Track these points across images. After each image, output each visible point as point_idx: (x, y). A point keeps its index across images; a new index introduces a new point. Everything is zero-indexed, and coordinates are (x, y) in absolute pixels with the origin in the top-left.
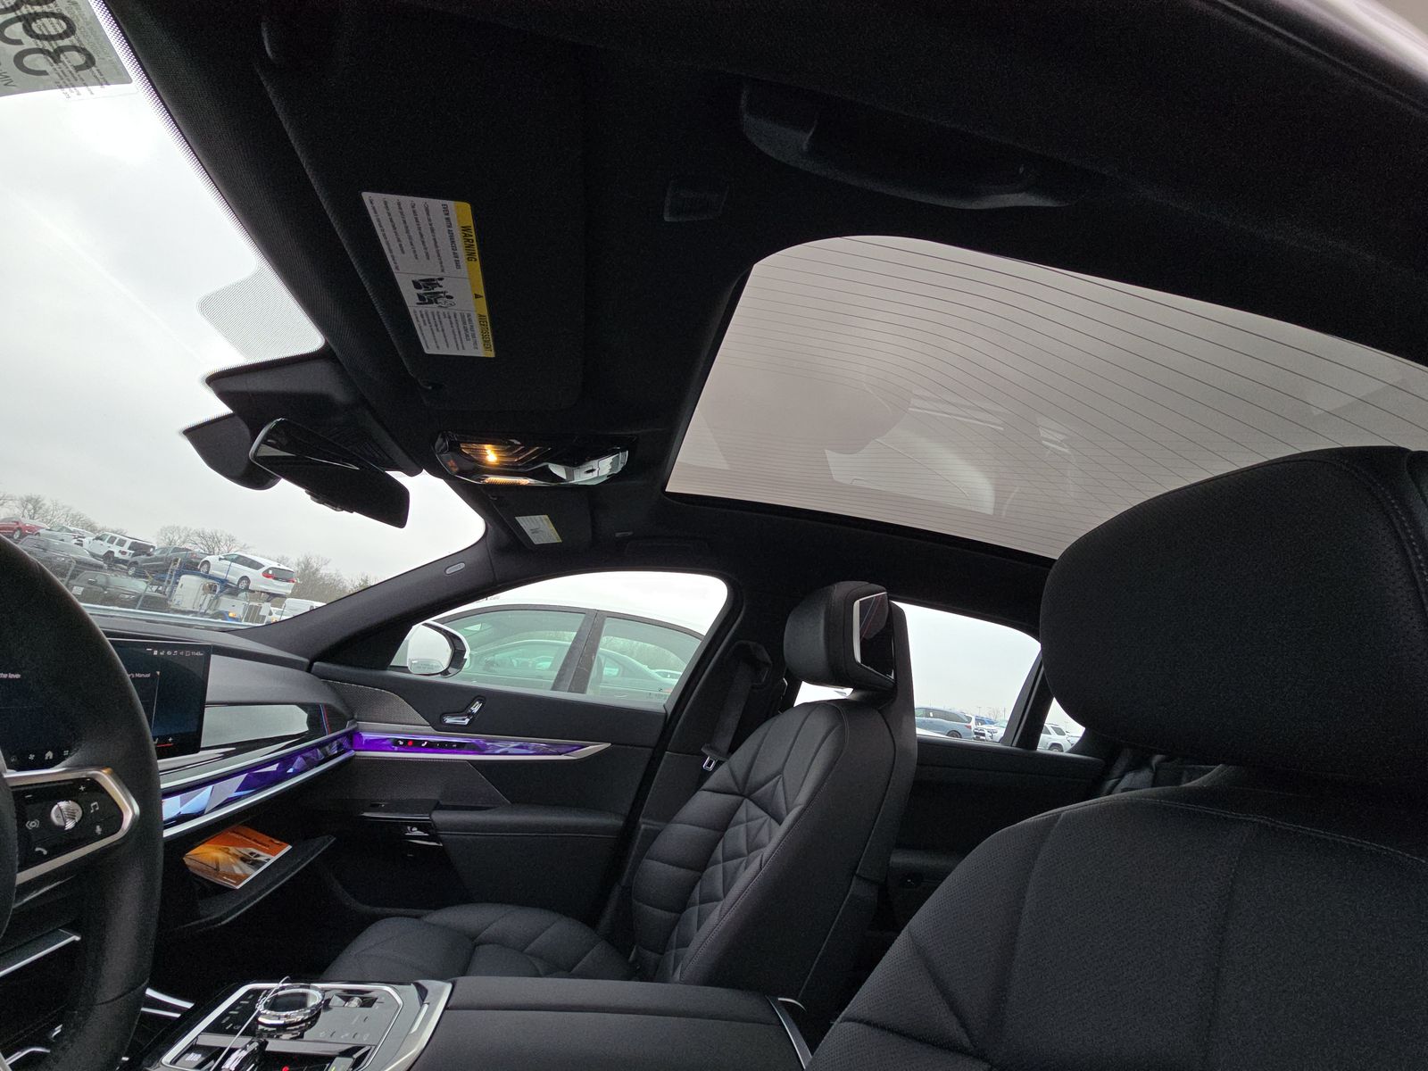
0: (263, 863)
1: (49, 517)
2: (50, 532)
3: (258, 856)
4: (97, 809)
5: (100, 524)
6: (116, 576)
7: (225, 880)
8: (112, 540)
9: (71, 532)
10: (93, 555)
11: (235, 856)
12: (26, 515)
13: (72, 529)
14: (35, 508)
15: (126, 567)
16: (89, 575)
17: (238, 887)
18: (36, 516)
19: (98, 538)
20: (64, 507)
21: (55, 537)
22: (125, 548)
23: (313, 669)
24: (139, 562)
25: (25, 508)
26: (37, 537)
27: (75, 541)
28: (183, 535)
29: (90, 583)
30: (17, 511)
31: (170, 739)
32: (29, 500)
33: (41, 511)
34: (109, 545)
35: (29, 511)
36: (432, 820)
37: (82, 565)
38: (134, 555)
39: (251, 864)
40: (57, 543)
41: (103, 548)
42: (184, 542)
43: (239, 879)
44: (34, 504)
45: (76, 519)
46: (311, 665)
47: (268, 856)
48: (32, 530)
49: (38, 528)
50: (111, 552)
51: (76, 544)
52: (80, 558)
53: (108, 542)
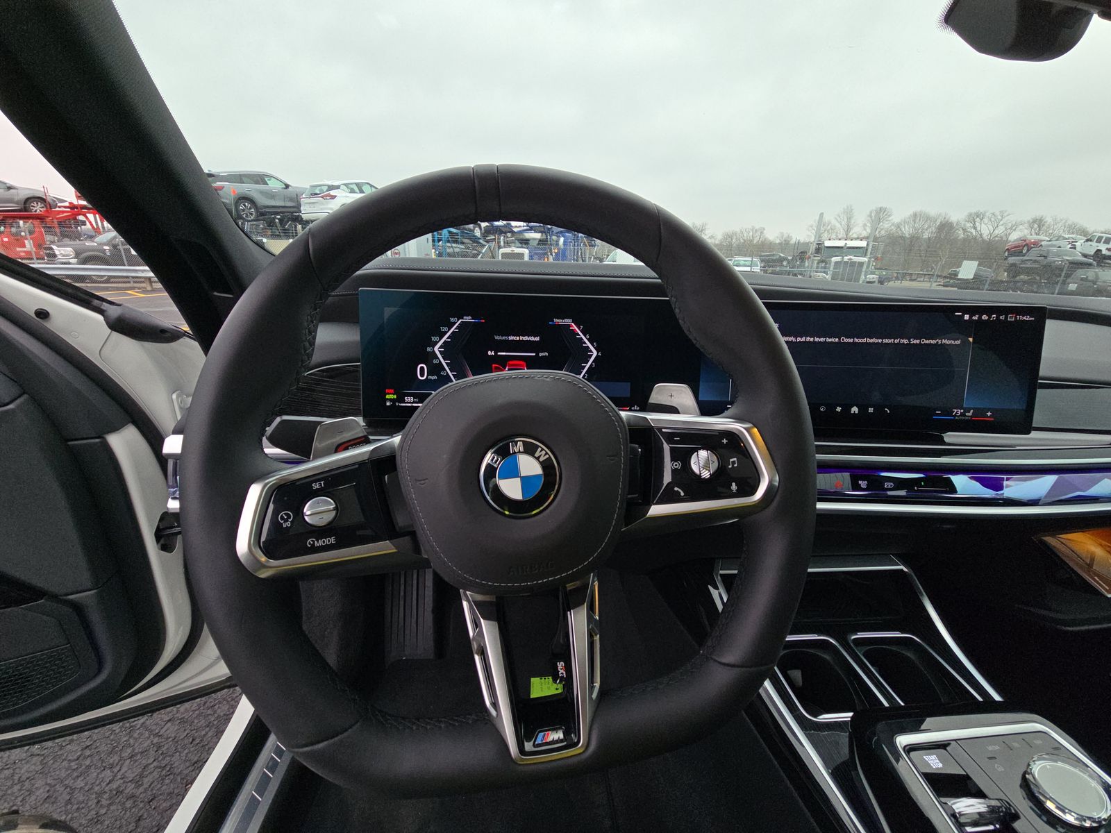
1: (1051, 231)
2: (1050, 243)
4: (736, 465)
5: (1091, 227)
6: (1104, 271)
7: (1094, 580)
8: (1099, 240)
9: (1067, 239)
10: (1085, 256)
12: (1033, 233)
13: (1067, 236)
14: (1039, 227)
16: (1081, 273)
18: (1041, 232)
19: (1087, 240)
20: (1061, 220)
21: (1054, 246)
25: (1032, 228)
26: (1040, 248)
27: (1070, 246)
29: (1082, 279)
30: (1026, 232)
31: (989, 414)
32: (1035, 221)
33: (1045, 228)
34: (1097, 244)
35: (1035, 229)
37: (1076, 265)
40: (1055, 249)
41: (1091, 249)
44: (1038, 223)
45: (1072, 228)
48: (1036, 244)
49: (1042, 241)
50: (1099, 251)
51: (1070, 248)
52: (1073, 259)
53: (1096, 242)
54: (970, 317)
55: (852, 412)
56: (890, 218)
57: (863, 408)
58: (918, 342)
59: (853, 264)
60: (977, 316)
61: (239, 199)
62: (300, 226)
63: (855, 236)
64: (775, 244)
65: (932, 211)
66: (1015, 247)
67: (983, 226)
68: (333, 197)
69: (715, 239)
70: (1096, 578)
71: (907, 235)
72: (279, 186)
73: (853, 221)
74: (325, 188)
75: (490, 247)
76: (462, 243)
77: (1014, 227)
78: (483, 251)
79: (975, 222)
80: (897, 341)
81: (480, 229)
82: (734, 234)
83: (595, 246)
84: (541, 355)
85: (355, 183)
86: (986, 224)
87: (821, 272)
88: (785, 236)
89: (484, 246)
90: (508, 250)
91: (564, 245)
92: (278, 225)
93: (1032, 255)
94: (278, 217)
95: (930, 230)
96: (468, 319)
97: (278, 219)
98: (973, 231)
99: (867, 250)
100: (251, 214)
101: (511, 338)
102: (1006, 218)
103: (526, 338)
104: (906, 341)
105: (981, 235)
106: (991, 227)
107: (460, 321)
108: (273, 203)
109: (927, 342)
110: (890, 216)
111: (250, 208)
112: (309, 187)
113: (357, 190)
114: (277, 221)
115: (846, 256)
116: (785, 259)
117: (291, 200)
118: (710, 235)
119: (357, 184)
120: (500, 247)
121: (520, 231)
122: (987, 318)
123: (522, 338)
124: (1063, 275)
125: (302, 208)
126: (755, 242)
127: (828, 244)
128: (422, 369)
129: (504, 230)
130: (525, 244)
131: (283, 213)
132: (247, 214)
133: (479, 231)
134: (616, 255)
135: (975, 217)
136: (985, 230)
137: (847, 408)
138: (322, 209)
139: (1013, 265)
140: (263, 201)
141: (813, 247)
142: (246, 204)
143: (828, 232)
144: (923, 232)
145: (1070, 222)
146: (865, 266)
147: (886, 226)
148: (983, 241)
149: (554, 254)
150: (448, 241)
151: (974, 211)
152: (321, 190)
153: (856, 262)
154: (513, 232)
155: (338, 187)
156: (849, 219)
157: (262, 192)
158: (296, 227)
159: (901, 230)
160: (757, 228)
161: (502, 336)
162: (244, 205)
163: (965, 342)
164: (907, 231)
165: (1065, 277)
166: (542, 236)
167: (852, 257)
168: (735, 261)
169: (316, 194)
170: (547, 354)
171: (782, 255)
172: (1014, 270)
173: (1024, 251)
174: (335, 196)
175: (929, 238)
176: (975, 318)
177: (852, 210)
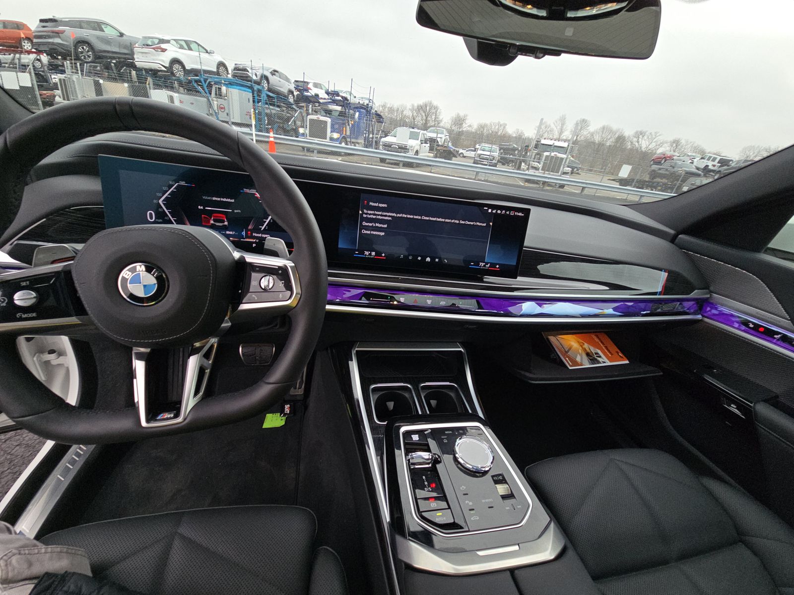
0: (599, 362)
1: (682, 150)
2: (679, 158)
3: (600, 357)
5: (707, 149)
7: (566, 360)
9: (689, 156)
10: (698, 169)
11: (585, 350)
12: (672, 150)
13: (690, 154)
14: (676, 146)
15: (714, 174)
16: (692, 180)
17: (570, 368)
18: (676, 150)
19: (702, 158)
20: (692, 143)
21: (680, 160)
22: (716, 163)
23: (677, 241)
24: (722, 170)
25: (672, 146)
26: (672, 161)
27: (690, 161)
28: (756, 152)
30: (668, 148)
31: (497, 266)
33: (679, 147)
34: (707, 161)
35: (674, 148)
36: (754, 409)
37: (690, 174)
38: (720, 167)
39: (590, 359)
40: (681, 163)
41: (703, 164)
42: (756, 156)
43: (575, 363)
44: (676, 143)
45: (695, 149)
46: (675, 236)
47: (606, 360)
48: (671, 158)
49: (674, 156)
50: (707, 166)
51: (690, 163)
52: (690, 170)
53: (707, 160)
54: (492, 211)
55: (427, 261)
56: (588, 128)
57: (433, 259)
58: (464, 222)
59: (557, 158)
60: (495, 210)
61: (77, 42)
62: (134, 72)
63: (564, 138)
64: (513, 137)
65: (615, 127)
66: (658, 158)
67: (643, 141)
68: (164, 50)
69: (472, 129)
70: (567, 359)
71: (597, 142)
72: (116, 33)
73: (564, 127)
74: (156, 41)
75: (301, 112)
76: (278, 106)
77: (661, 144)
78: (296, 115)
79: (639, 138)
80: (453, 221)
81: (294, 96)
82: (486, 125)
83: (382, 123)
84: (236, 211)
85: (185, 41)
86: (645, 140)
87: (536, 162)
88: (520, 132)
89: (296, 111)
90: (314, 117)
91: (359, 119)
92: (114, 68)
93: (666, 165)
94: (114, 61)
95: (611, 140)
96: (183, 183)
97: (114, 63)
98: (637, 144)
99: (567, 149)
100: (89, 56)
101: (214, 199)
102: (657, 138)
103: (225, 200)
104: (457, 222)
105: (641, 147)
106: (647, 143)
107: (177, 184)
108: (108, 48)
109: (469, 223)
110: (588, 126)
111: (88, 51)
112: (141, 38)
113: (186, 47)
114: (113, 64)
115: (553, 152)
116: (517, 149)
117: (125, 47)
118: (469, 124)
119: (186, 41)
120: (308, 114)
121: (326, 102)
122: (500, 212)
123: (222, 199)
124: (680, 180)
125: (135, 56)
126: (499, 134)
127: (543, 142)
128: (151, 214)
129: (312, 100)
130: (329, 114)
131: (119, 58)
132: (85, 56)
133: (292, 98)
134: (397, 131)
135: (640, 134)
136: (644, 144)
137: (424, 258)
138: (153, 59)
139: (654, 171)
140: (100, 46)
141: (533, 143)
142: (85, 47)
143: (548, 133)
144: (606, 141)
145: (696, 145)
146: (564, 160)
147: (585, 133)
148: (642, 151)
149: (350, 125)
150: (267, 104)
151: (639, 130)
152: (153, 42)
153: (559, 157)
154: (319, 102)
155: (168, 42)
156: (563, 124)
157: (98, 38)
158: (130, 73)
159: (593, 137)
160: (502, 123)
161: (208, 197)
162: (83, 48)
163: (488, 225)
164: (597, 139)
165: (681, 181)
166: (342, 109)
167: (557, 153)
168: (482, 146)
169: (147, 45)
170: (240, 211)
171: (515, 146)
172: (654, 175)
173: (662, 162)
174: (166, 50)
175: (610, 146)
176: (494, 211)
177: (565, 118)
